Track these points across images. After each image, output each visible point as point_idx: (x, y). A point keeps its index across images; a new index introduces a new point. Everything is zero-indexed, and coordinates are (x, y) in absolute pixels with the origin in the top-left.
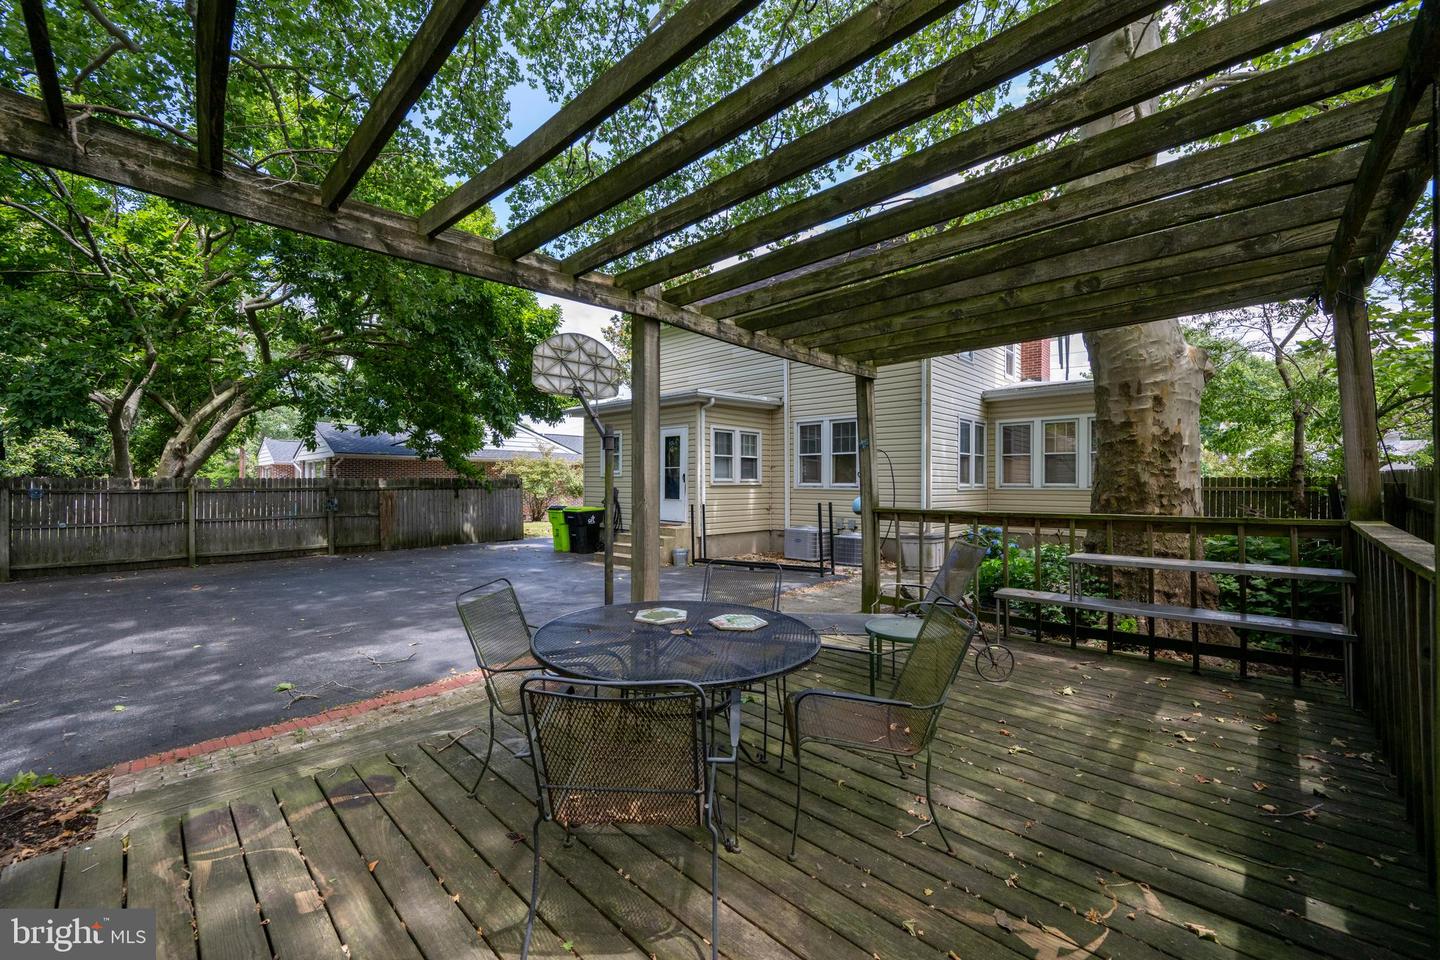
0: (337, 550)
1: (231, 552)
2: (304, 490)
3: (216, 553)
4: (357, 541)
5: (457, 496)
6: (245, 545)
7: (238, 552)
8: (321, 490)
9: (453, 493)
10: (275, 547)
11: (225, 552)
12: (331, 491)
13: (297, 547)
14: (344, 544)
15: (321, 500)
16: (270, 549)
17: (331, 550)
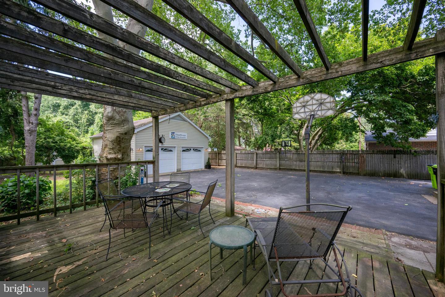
0: (344, 173)
1: (316, 170)
2: (334, 154)
3: (312, 169)
4: (351, 171)
5: (395, 157)
6: (319, 168)
7: (317, 170)
8: (339, 154)
9: (393, 156)
10: (326, 170)
11: (314, 170)
12: (342, 154)
13: (332, 170)
14: (347, 171)
15: (339, 157)
16: (325, 170)
17: (342, 173)
